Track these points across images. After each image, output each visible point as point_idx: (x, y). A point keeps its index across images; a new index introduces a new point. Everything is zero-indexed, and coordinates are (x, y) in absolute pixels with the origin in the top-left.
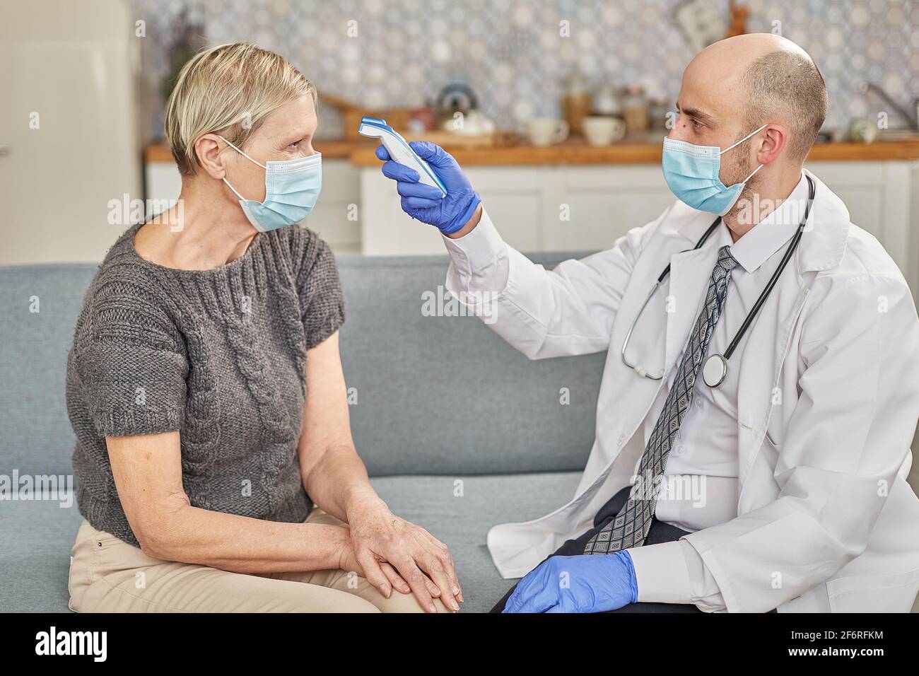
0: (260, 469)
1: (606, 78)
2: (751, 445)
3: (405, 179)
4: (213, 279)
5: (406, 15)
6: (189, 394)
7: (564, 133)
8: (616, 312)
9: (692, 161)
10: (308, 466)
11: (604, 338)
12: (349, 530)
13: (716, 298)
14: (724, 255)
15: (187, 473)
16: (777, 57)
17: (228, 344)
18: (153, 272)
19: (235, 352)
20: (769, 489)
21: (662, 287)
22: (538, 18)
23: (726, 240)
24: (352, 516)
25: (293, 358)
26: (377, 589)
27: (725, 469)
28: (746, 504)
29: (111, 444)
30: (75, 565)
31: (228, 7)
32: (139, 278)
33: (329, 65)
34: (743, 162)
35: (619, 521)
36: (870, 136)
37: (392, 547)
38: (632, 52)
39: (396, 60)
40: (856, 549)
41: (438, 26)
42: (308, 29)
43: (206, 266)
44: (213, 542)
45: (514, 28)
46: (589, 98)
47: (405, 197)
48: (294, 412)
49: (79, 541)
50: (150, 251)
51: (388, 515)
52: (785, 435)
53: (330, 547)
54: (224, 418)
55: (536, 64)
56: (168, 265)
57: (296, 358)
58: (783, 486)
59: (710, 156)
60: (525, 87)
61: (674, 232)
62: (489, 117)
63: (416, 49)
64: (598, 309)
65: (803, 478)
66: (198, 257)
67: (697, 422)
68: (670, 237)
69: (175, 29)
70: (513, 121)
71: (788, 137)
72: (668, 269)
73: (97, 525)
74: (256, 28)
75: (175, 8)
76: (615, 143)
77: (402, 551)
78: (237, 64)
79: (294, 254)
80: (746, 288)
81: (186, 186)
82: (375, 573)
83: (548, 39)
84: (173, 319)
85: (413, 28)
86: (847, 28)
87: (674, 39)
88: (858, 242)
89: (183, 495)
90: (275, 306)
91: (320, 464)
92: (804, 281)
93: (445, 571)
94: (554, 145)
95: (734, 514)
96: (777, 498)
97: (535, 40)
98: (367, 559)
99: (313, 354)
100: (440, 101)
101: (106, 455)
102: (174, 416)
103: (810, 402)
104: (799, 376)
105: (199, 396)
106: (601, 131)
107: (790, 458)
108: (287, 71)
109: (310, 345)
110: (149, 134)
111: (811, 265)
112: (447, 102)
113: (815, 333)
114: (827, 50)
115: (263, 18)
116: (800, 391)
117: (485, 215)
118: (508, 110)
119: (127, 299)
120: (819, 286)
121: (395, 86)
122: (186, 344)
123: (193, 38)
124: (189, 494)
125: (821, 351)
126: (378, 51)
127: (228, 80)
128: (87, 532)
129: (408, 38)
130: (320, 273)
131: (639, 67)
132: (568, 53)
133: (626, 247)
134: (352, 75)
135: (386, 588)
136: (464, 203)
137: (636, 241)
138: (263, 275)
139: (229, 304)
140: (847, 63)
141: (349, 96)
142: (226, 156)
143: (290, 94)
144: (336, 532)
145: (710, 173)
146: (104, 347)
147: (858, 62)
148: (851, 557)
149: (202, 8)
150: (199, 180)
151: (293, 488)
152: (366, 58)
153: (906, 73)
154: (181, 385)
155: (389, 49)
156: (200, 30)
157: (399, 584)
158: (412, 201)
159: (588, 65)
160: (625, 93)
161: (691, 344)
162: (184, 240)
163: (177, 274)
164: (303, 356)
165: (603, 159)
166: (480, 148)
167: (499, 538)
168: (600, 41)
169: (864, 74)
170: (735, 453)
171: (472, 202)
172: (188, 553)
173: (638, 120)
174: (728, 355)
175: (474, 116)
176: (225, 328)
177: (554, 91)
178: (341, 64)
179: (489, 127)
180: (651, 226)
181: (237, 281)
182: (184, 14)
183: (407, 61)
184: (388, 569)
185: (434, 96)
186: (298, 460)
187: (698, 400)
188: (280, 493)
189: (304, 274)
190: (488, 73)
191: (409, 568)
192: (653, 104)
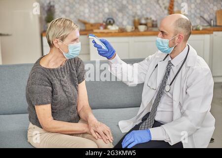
0: (69, 111)
1: (143, 15)
2: (176, 104)
3: (99, 48)
4: (57, 70)
5: (99, 2)
6: (53, 95)
7: (134, 29)
8: (146, 74)
9: (162, 42)
11: (143, 80)
12: (88, 124)
13: (168, 72)
14: (170, 62)
15: (53, 112)
16: (181, 19)
17: (61, 84)
18: (44, 69)
19: (62, 86)
20: (180, 114)
21: (156, 69)
22: (128, 2)
23: (170, 59)
25: (75, 86)
26: (95, 138)
27: (170, 110)
28: (175, 118)
29: (36, 107)
30: (29, 132)
31: (59, 1)
33: (82, 14)
34: (174, 43)
36: (201, 29)
38: (148, 10)
39: (97, 12)
40: (199, 128)
41: (106, 5)
42: (77, 6)
43: (55, 67)
45: (123, 5)
46: (139, 20)
47: (99, 51)
48: (76, 98)
49: (29, 127)
51: (97, 122)
52: (183, 102)
53: (84, 129)
54: (60, 100)
55: (128, 13)
56: (47, 67)
57: (76, 86)
58: (183, 114)
59: (166, 41)
60: (125, 18)
62: (118, 25)
63: (101, 10)
64: (142, 74)
65: (187, 112)
66: (54, 65)
67: (164, 99)
68: (157, 58)
69: (48, 6)
70: (123, 26)
71: (183, 37)
72: (157, 65)
74: (66, 6)
75: (48, 2)
76: (145, 31)
77: (100, 130)
78: (61, 23)
79: (75, 63)
80: (174, 70)
81: (51, 49)
82: (94, 134)
83: (130, 7)
84: (49, 79)
85: (101, 5)
86: (196, 4)
87: (158, 7)
88: (199, 60)
89: (52, 117)
90: (71, 75)
91: (82, 109)
92: (187, 69)
93: (109, 133)
94: (132, 32)
95: (172, 120)
96: (181, 117)
97: (127, 7)
98: (92, 131)
99: (80, 85)
101: (35, 109)
102: (49, 101)
103: (189, 95)
104: (186, 90)
105: (55, 96)
106: (142, 28)
107: (184, 108)
108: (73, 24)
109: (79, 83)
110: (43, 30)
111: (189, 65)
112: (108, 22)
113: (190, 80)
114: (191, 9)
115: (67, 4)
116: (186, 93)
117: (117, 55)
118: (122, 23)
120: (190, 70)
121: (97, 18)
122: (52, 85)
123: (52, 8)
124: (53, 117)
126: (93, 10)
127: (60, 26)
128: (31, 125)
129: (99, 7)
130: (81, 67)
131: (150, 13)
132: (135, 10)
133: (148, 60)
134: (87, 15)
136: (112, 52)
137: (150, 59)
138: (68, 68)
139: (61, 75)
140: (196, 11)
141: (86, 20)
142: (60, 43)
143: (73, 29)
145: (166, 45)
146: (34, 86)
147: (198, 11)
148: (198, 130)
149: (54, 2)
151: (76, 115)
152: (90, 11)
153: (209, 14)
154: (51, 94)
155: (95, 10)
157: (99, 137)
158: (101, 52)
159: (139, 13)
160: (147, 19)
161: (162, 82)
163: (49, 69)
164: (78, 86)
165: (142, 35)
166: (115, 33)
167: (121, 123)
168: (142, 7)
169: (199, 14)
170: (172, 106)
171: (114, 52)
173: (150, 25)
174: (171, 85)
176: (60, 80)
177: (132, 19)
178: (85, 13)
179: (117, 28)
180: (153, 55)
181: (63, 70)
182: (50, 3)
183: (99, 12)
184: (97, 133)
185: (105, 20)
186: (77, 108)
187: (164, 94)
188: (73, 116)
189: (77, 68)
190: (117, 15)
191: (102, 133)
192: (153, 21)
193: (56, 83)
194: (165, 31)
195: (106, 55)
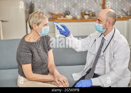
0: (42, 68)
2: (107, 64)
4: (35, 43)
5: (60, 2)
6: (32, 58)
8: (89, 45)
9: (99, 26)
10: (48, 67)
11: (87, 49)
12: (54, 76)
13: (102, 44)
14: (103, 38)
15: (32, 69)
16: (110, 12)
17: (38, 51)
18: (27, 43)
19: (38, 52)
21: (95, 42)
22: (78, 2)
23: (103, 36)
24: (54, 74)
26: (58, 84)
28: (106, 72)
31: (37, 1)
32: (25, 44)
33: (50, 8)
34: (106, 26)
35: (90, 73)
36: (122, 17)
37: (60, 79)
38: (90, 6)
39: (59, 7)
41: (65, 3)
43: (34, 41)
44: (36, 78)
46: (85, 12)
47: (60, 32)
48: (46, 60)
50: (27, 40)
51: (59, 74)
52: (112, 63)
53: (52, 78)
54: (37, 61)
55: (78, 8)
57: (47, 53)
58: (111, 70)
59: (101, 25)
60: (76, 11)
61: (96, 35)
62: (72, 15)
63: (62, 6)
64: (86, 45)
65: (114, 69)
66: (33, 40)
69: (30, 4)
70: (75, 15)
71: (112, 23)
72: (96, 40)
73: (21, 75)
74: (41, 4)
76: (88, 19)
78: (37, 15)
79: (46, 39)
80: (106, 43)
82: (58, 82)
83: (79, 4)
84: (30, 49)
85: (62, 3)
86: (118, 2)
87: (96, 4)
89: (32, 72)
90: (44, 46)
91: (50, 66)
92: (114, 42)
94: (80, 19)
95: (105, 73)
96: (111, 71)
97: (77, 5)
98: (56, 80)
99: (49, 52)
100: (65, 13)
102: (30, 61)
103: (115, 58)
104: (113, 55)
105: (34, 59)
106: (86, 17)
107: (112, 66)
108: (44, 15)
109: (48, 51)
110: (27, 18)
111: (115, 40)
112: (66, 13)
113: (115, 49)
114: (116, 5)
115: (42, 2)
116: (113, 57)
117: (71, 34)
118: (74, 14)
119: (24, 47)
120: (116, 43)
121: (59, 11)
122: (32, 52)
123: (33, 5)
125: (116, 52)
126: (57, 6)
127: (36, 17)
129: (61, 5)
131: (91, 8)
132: (82, 6)
133: (90, 37)
134: (53, 9)
135: (59, 84)
136: (68, 32)
137: (91, 36)
138: (42, 42)
139: (37, 46)
140: (118, 7)
141: (53, 12)
142: (36, 27)
143: (45, 18)
144: (52, 76)
145: (101, 28)
146: (21, 53)
147: (120, 6)
148: (120, 79)
149: (34, 1)
150: (33, 30)
152: (55, 7)
153: (126, 8)
154: (31, 57)
156: (33, 4)
157: (61, 83)
158: (61, 32)
159: (84, 8)
160: (89, 11)
161: (99, 50)
162: (31, 38)
164: (48, 52)
165: (87, 21)
166: (70, 20)
167: (74, 75)
168: (86, 4)
169: (121, 8)
170: (105, 65)
171: (69, 32)
172: (33, 79)
173: (91, 15)
174: (104, 52)
175: (69, 15)
176: (37, 49)
177: (80, 11)
178: (52, 8)
179: (72, 17)
180: (93, 34)
181: (38, 43)
182: (31, 2)
183: (61, 8)
184: (59, 81)
185: (64, 12)
186: (47, 66)
187: (100, 57)
188: (45, 71)
189: (47, 41)
190: (71, 9)
191: (62, 81)
192: (93, 13)
193: (35, 51)
194: (100, 19)
195: (64, 34)
